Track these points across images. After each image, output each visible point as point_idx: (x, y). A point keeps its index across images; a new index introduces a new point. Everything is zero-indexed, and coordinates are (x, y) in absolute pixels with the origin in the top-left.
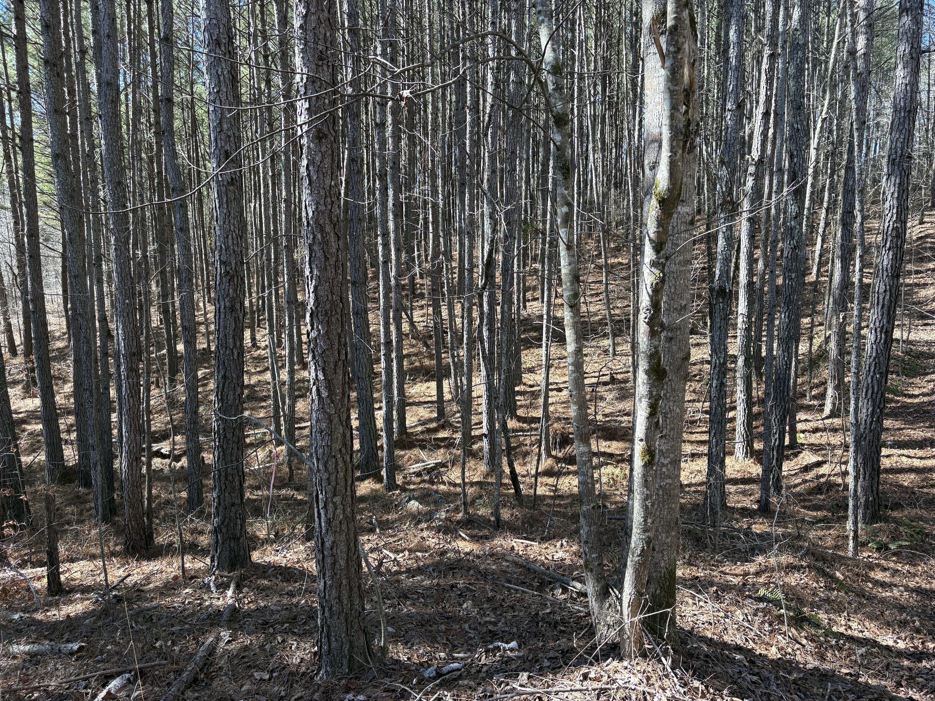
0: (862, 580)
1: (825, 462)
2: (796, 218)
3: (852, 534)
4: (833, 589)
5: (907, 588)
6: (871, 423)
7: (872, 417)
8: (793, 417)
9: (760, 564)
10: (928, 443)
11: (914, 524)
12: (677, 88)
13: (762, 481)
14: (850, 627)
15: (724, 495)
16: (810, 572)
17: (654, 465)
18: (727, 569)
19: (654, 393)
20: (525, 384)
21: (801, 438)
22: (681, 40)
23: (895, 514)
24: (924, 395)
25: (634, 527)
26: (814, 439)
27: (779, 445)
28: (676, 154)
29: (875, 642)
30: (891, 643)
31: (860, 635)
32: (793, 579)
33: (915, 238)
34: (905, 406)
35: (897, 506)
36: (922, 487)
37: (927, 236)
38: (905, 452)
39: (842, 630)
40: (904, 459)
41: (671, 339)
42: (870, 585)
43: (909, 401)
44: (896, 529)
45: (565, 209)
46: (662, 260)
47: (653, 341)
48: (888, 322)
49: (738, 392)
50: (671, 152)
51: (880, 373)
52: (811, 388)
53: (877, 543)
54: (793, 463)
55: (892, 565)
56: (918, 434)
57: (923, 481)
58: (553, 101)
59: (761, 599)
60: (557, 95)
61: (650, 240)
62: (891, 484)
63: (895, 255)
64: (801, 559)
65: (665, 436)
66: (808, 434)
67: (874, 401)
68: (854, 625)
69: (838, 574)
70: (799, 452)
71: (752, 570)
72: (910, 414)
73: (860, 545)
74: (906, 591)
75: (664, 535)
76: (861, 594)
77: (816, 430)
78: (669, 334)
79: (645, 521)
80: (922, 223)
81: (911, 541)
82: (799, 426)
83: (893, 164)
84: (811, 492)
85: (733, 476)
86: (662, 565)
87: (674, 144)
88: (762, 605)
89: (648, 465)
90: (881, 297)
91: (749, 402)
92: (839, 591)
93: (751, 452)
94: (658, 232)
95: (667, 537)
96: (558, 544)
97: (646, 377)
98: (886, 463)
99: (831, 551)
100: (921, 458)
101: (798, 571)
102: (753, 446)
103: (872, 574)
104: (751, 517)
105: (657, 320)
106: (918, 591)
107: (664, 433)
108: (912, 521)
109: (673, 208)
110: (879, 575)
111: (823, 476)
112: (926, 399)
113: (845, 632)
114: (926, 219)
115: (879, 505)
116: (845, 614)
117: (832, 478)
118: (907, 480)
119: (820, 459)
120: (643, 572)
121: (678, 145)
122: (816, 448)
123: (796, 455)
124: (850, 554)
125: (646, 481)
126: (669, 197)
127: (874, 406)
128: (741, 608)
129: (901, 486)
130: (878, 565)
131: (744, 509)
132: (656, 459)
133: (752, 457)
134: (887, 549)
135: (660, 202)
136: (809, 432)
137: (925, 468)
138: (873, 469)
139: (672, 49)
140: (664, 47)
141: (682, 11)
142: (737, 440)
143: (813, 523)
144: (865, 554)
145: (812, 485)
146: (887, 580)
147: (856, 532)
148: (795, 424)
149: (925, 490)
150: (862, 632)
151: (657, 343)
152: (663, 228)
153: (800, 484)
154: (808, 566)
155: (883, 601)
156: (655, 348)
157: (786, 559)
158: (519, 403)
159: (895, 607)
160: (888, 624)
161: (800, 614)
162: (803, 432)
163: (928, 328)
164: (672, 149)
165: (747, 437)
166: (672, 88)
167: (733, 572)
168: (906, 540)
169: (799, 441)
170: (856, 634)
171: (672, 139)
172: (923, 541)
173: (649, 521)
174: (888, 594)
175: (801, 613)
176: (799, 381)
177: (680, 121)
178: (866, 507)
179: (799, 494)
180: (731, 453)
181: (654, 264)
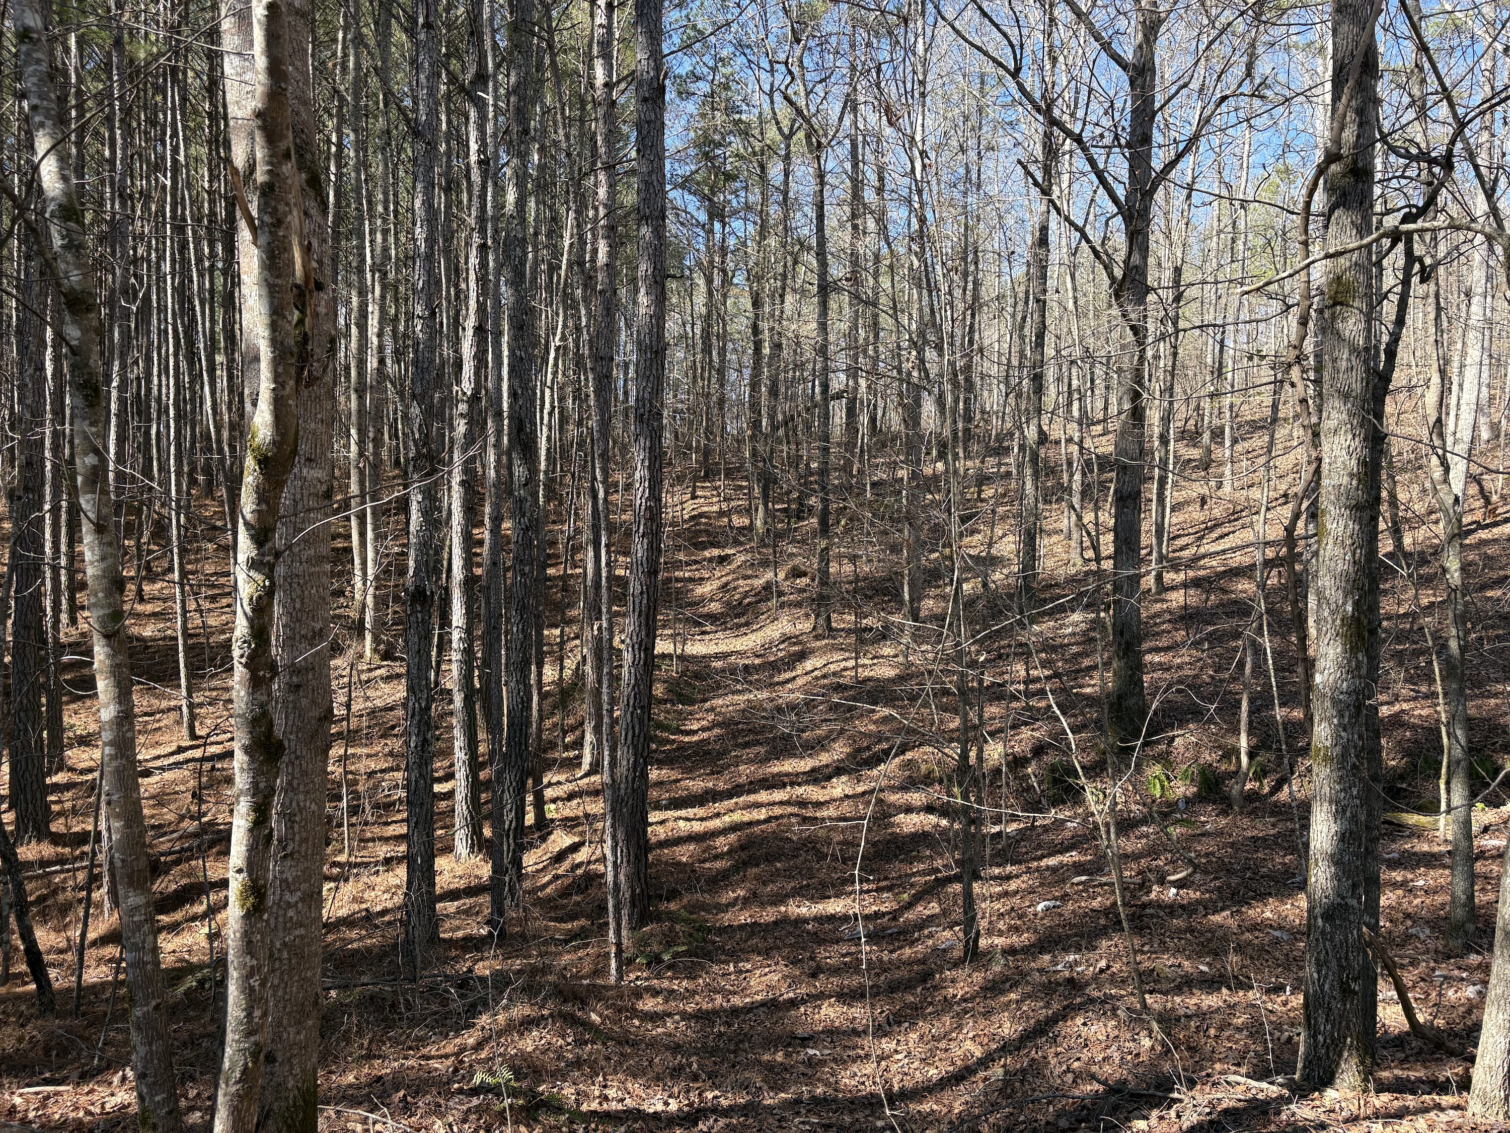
0: (627, 1018)
1: (581, 844)
2: (525, 485)
3: (613, 950)
4: (586, 1043)
5: (685, 1016)
6: (634, 780)
7: (635, 771)
8: (538, 781)
9: (483, 1028)
10: (709, 797)
11: (694, 916)
12: (280, 281)
13: (493, 887)
14: (606, 1098)
15: (434, 921)
16: (554, 1023)
17: (264, 911)
18: (432, 1050)
19: (262, 785)
20: (71, 769)
21: (552, 811)
22: (282, 208)
23: (673, 906)
24: (703, 729)
25: (229, 1029)
26: (570, 810)
27: (516, 828)
28: (283, 387)
29: (639, 1111)
30: (660, 1107)
31: (620, 1107)
32: (529, 1043)
33: (686, 517)
34: (682, 747)
35: (673, 895)
36: (703, 862)
37: (701, 515)
38: (682, 813)
39: (595, 1106)
40: (682, 823)
41: (298, 686)
42: (636, 1022)
43: (686, 739)
44: (671, 929)
45: (91, 460)
46: (267, 558)
47: (257, 695)
48: (647, 635)
49: (457, 750)
50: (275, 382)
51: (642, 708)
52: (565, 733)
53: (646, 957)
54: (539, 852)
55: (666, 984)
56: (697, 785)
57: (704, 852)
58: (63, 266)
59: (475, 1092)
60: (69, 257)
61: (246, 523)
62: (666, 863)
63: (650, 543)
64: (543, 1007)
65: (292, 854)
66: (560, 803)
67: (635, 747)
68: (611, 1093)
69: (594, 1017)
70: (550, 833)
71: (471, 1041)
72: (688, 758)
73: (625, 963)
74: (683, 1019)
75: (292, 1030)
76: (624, 1040)
77: (571, 797)
78: (295, 679)
79: (249, 1015)
80: (694, 497)
81: (690, 943)
82: (549, 793)
83: (641, 421)
84: (565, 893)
85: (452, 887)
86: (290, 1085)
87: (280, 370)
88: (475, 1101)
89: (252, 914)
90: (637, 601)
91: (474, 765)
92: (593, 1043)
93: (478, 844)
94: (259, 512)
95: (298, 1033)
96: (116, 1079)
97: (246, 758)
98: (657, 833)
99: (585, 982)
100: (702, 819)
101: (538, 1026)
102: (481, 833)
103: (640, 1005)
104: (478, 950)
105: (263, 660)
106: (701, 1016)
107: (289, 849)
108: (691, 913)
109: (284, 473)
110: (649, 1004)
111: (579, 865)
112: (705, 735)
113: (599, 1109)
114: (699, 493)
115: (650, 897)
116: (601, 1078)
117: (592, 867)
118: (684, 853)
119: (577, 839)
120: (248, 1109)
121: (286, 372)
122: (569, 823)
123: (544, 839)
124: (612, 980)
125: (249, 942)
126: (275, 455)
127: (635, 755)
128: (441, 1116)
129: (679, 863)
130: (648, 989)
131: (467, 939)
132: (270, 900)
133: (480, 850)
134: (659, 961)
135: (259, 462)
136: (562, 800)
137: (706, 833)
138: (639, 847)
139: (267, 219)
140: (255, 213)
141: (280, 163)
142: (457, 826)
143: (566, 942)
144: (632, 976)
145: (567, 881)
146: (659, 1008)
147: (619, 945)
148: (541, 791)
149: (707, 865)
150: (622, 1100)
151: (265, 698)
152: (268, 504)
153: (549, 883)
154: (551, 1015)
155: (653, 1043)
156: (261, 706)
157: (521, 1010)
158: (55, 808)
159: (667, 1048)
160: (658, 1078)
161: (534, 1098)
162: (554, 801)
163: (707, 637)
164: (277, 377)
165: (472, 818)
166: (271, 280)
167: (442, 1052)
168: (684, 944)
169: (549, 816)
170: (614, 1106)
171: (276, 362)
172: (704, 940)
173: (257, 1013)
174: (660, 1030)
175: (535, 1094)
176: (548, 723)
177: (288, 335)
178: (633, 904)
179: (550, 899)
180: (449, 849)
181: (253, 564)
